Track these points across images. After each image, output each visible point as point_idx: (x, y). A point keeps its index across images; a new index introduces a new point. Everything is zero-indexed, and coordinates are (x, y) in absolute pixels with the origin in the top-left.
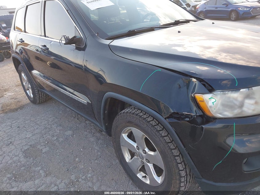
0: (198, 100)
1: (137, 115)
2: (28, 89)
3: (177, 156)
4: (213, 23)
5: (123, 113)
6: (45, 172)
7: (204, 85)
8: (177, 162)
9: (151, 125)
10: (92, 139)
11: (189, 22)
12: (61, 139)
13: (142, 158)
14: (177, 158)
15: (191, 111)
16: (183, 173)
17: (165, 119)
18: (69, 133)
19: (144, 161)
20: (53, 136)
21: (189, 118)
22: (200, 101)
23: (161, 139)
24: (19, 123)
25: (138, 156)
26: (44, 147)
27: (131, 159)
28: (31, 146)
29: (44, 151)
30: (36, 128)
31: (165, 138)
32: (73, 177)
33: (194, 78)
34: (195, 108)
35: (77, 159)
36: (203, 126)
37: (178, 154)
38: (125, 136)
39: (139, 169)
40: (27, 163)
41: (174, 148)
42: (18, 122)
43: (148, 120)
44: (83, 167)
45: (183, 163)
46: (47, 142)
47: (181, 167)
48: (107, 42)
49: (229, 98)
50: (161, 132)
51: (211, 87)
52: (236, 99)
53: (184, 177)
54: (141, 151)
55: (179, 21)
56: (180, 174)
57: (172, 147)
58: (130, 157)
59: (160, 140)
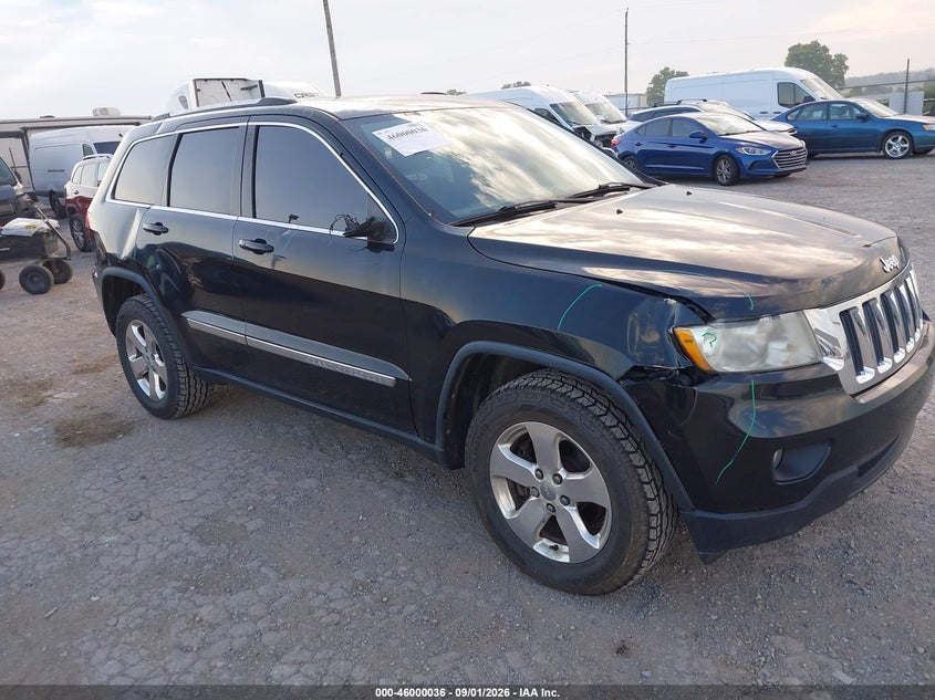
0: (682, 339)
1: (544, 388)
2: (146, 376)
3: (641, 467)
4: (689, 193)
5: (506, 390)
6: (277, 570)
7: (693, 310)
8: (640, 480)
9: (580, 407)
10: (383, 495)
11: (628, 189)
12: (291, 500)
13: (550, 495)
14: (640, 471)
15: (669, 361)
16: (654, 507)
17: (618, 381)
18: (310, 483)
19: (557, 502)
20: (263, 493)
21: (666, 376)
22: (686, 341)
23: (605, 432)
24: (138, 467)
25: (538, 496)
26: (247, 519)
27: (517, 509)
28: (206, 517)
29: (251, 526)
30: (200, 478)
31: (613, 430)
32: (360, 575)
33: (672, 297)
34: (676, 356)
35: (356, 539)
36: (695, 388)
37: (642, 463)
38: (504, 448)
39: (539, 530)
40: (216, 556)
41: (632, 449)
42: (135, 465)
43: (573, 396)
44: (377, 553)
45: (652, 483)
46: (251, 508)
47: (649, 491)
48: (463, 232)
49: (739, 338)
50: (603, 419)
51: (705, 312)
52: (752, 340)
53: (656, 515)
54: (548, 479)
55: (607, 187)
56: (648, 507)
57: (629, 448)
58: (513, 507)
59: (602, 435)
